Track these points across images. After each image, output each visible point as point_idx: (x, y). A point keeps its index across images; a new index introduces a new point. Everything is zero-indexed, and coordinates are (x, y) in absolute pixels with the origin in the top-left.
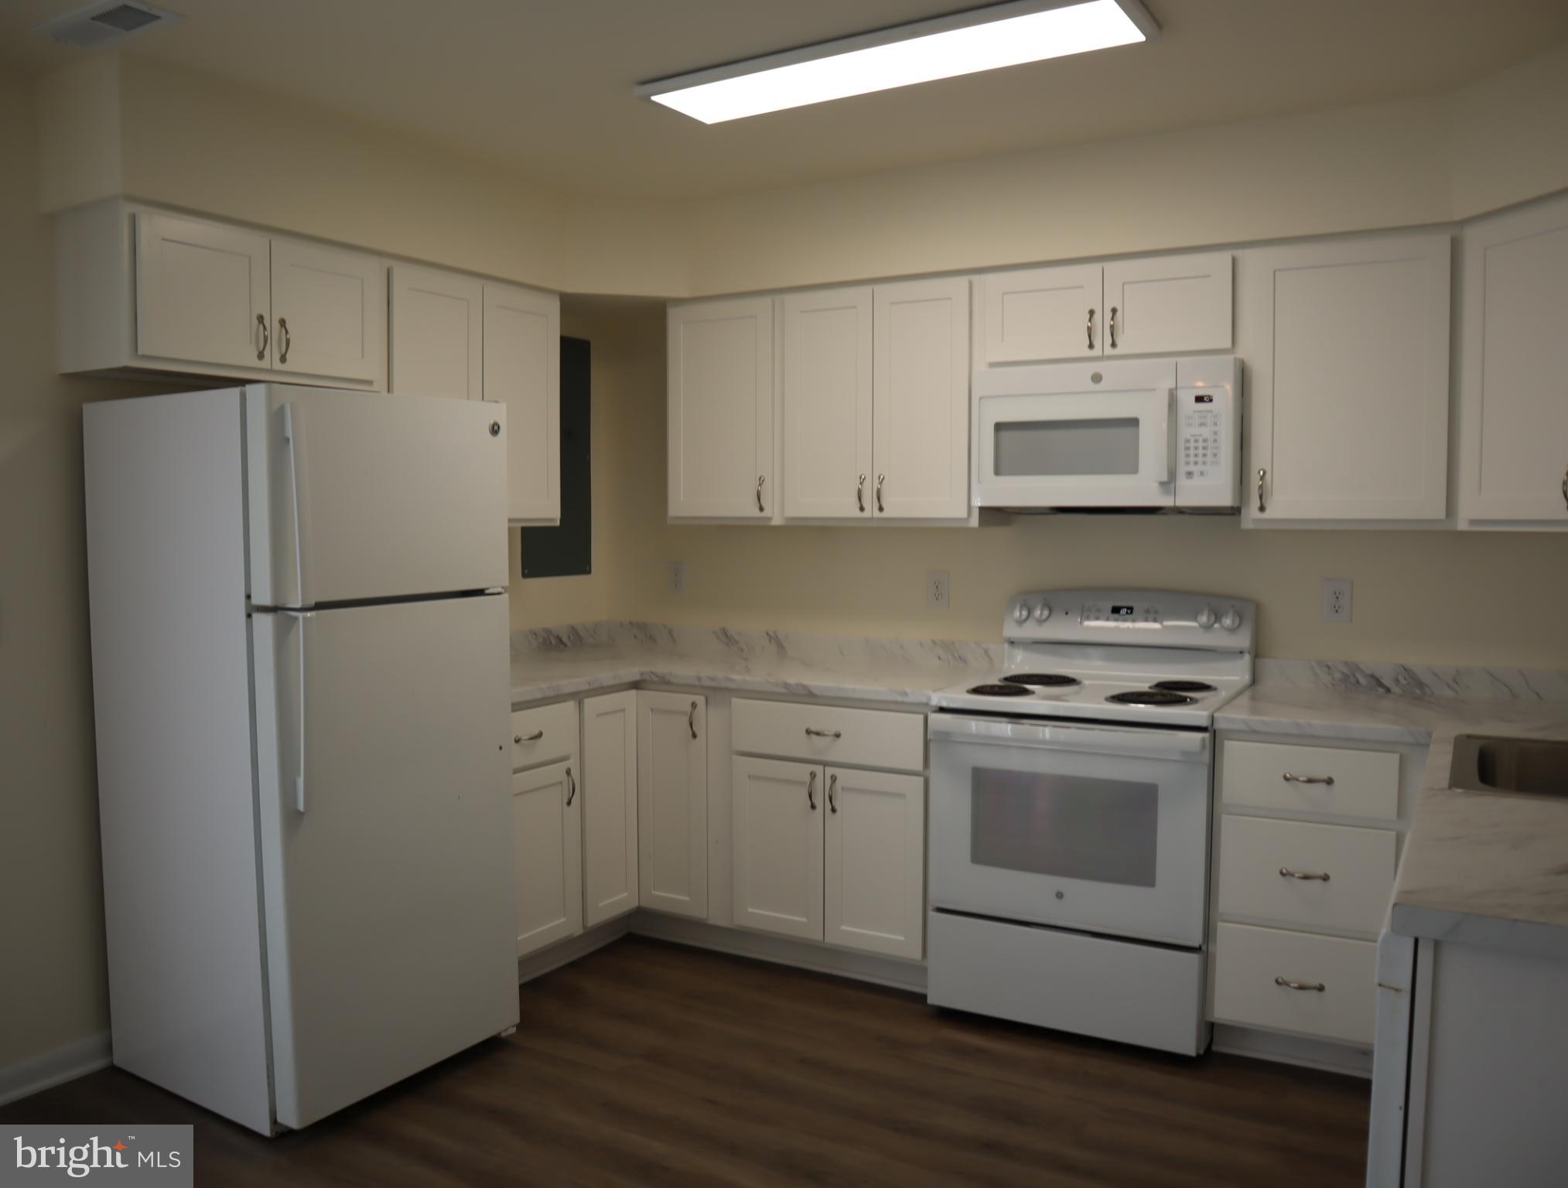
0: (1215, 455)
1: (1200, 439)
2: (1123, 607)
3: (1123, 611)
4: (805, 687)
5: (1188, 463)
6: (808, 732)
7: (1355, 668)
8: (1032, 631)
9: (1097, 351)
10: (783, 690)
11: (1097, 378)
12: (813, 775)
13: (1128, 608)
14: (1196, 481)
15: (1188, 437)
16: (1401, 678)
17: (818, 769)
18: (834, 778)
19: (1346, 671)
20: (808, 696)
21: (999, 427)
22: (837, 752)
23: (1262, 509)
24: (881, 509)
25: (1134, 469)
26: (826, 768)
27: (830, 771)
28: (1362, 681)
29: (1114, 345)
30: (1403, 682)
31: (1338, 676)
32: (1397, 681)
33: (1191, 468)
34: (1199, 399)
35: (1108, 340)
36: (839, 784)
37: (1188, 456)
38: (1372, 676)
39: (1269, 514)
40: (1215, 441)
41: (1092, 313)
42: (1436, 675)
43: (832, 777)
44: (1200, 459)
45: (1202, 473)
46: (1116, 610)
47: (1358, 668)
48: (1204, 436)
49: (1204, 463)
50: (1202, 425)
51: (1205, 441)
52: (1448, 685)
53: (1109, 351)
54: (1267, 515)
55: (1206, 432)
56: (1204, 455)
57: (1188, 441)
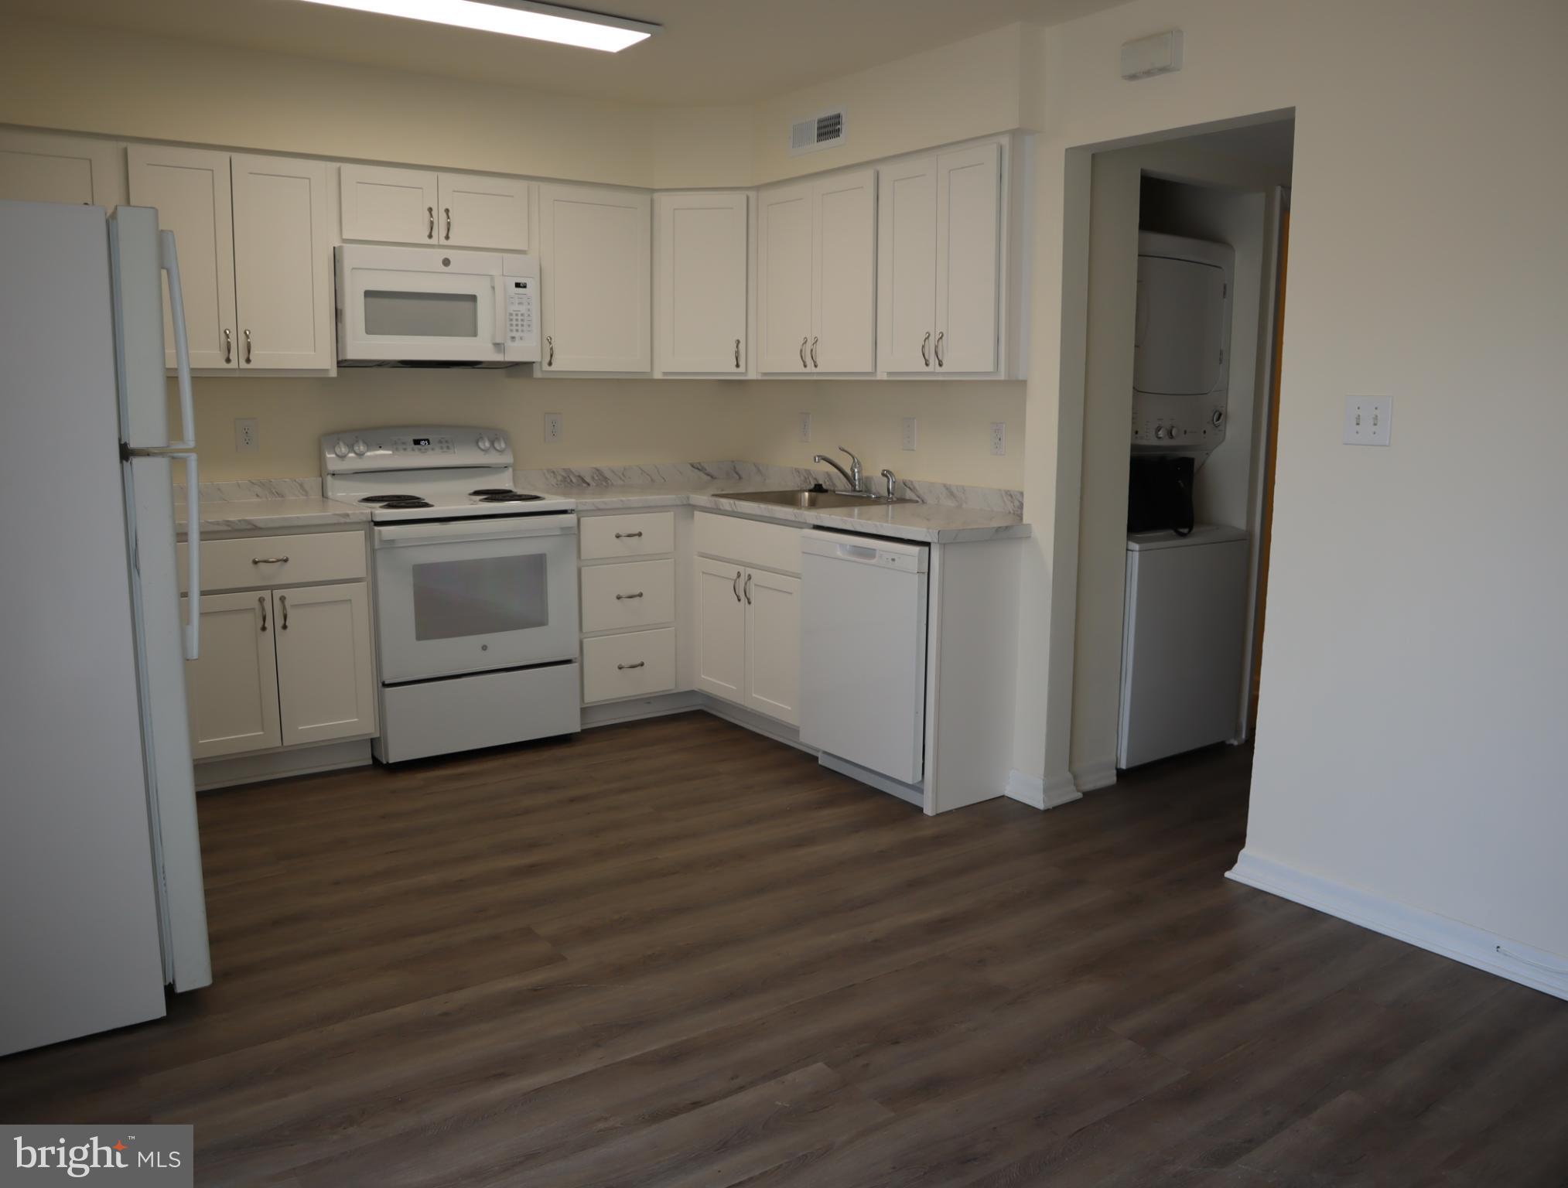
0: (529, 326)
1: (519, 313)
2: (422, 440)
3: (422, 443)
4: (248, 522)
5: (511, 330)
6: (255, 562)
7: (569, 471)
8: (352, 462)
9: (434, 241)
10: (225, 528)
11: (446, 262)
12: (261, 600)
13: (425, 440)
14: (517, 344)
15: (512, 312)
16: (595, 476)
17: (266, 594)
18: (282, 599)
19: (563, 474)
20: (253, 530)
21: (369, 294)
22: (287, 575)
23: (550, 364)
24: (248, 361)
25: (474, 333)
26: (274, 591)
27: (278, 593)
28: (574, 480)
29: (447, 237)
30: (596, 478)
31: (560, 478)
32: (593, 478)
33: (514, 334)
34: (518, 285)
35: (443, 233)
36: (287, 603)
37: (511, 325)
38: (579, 476)
39: (553, 368)
40: (529, 315)
41: (430, 210)
42: (613, 472)
43: (281, 599)
44: (520, 328)
45: (521, 338)
46: (417, 442)
47: (571, 472)
48: (522, 312)
49: (522, 331)
50: (520, 303)
51: (522, 315)
52: (621, 479)
53: (443, 242)
54: (552, 368)
55: (523, 309)
56: (522, 325)
57: (511, 314)
